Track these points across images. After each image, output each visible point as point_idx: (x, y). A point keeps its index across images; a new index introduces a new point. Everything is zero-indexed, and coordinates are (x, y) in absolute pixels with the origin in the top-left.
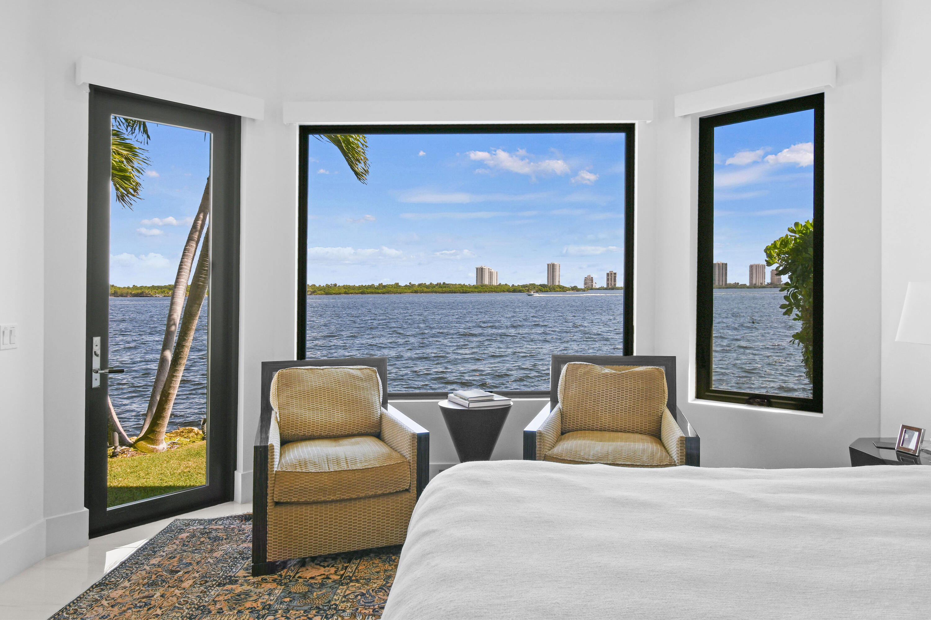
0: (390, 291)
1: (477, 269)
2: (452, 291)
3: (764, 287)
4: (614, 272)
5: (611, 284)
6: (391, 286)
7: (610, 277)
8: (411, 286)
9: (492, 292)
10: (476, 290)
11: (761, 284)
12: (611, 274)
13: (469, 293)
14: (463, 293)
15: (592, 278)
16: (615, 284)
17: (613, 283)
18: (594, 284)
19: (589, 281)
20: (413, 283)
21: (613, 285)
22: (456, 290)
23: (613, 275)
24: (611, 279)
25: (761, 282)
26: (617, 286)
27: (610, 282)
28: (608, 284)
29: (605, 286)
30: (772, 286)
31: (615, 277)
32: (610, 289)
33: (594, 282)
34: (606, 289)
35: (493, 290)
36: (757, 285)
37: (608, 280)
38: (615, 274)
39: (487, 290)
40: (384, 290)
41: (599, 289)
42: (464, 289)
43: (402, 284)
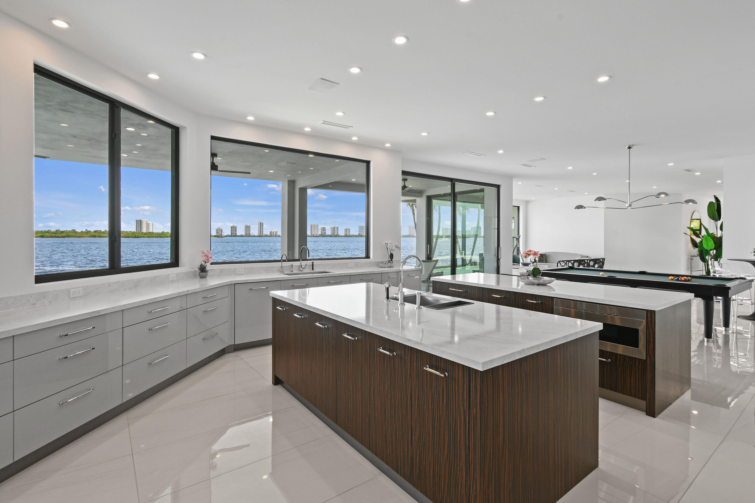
0: (70, 235)
1: (137, 221)
2: (126, 236)
3: (318, 237)
4: (235, 226)
5: (234, 233)
6: (68, 232)
7: (233, 229)
8: (88, 232)
9: (158, 237)
10: (146, 236)
11: (317, 235)
12: (234, 227)
13: (140, 237)
14: (135, 237)
15: (222, 229)
16: (236, 233)
17: (235, 233)
18: (223, 233)
19: (220, 232)
20: (89, 230)
21: (235, 234)
22: (129, 235)
23: (235, 228)
24: (234, 230)
25: (317, 234)
26: (237, 235)
27: (233, 232)
28: (232, 233)
29: (230, 234)
30: (322, 236)
31: (236, 229)
32: (233, 236)
33: (223, 232)
34: (231, 236)
35: (159, 236)
36: (314, 235)
37: (232, 231)
38: (236, 227)
39: (154, 235)
40: (62, 235)
41: (226, 236)
42: (136, 235)
43: (79, 230)
